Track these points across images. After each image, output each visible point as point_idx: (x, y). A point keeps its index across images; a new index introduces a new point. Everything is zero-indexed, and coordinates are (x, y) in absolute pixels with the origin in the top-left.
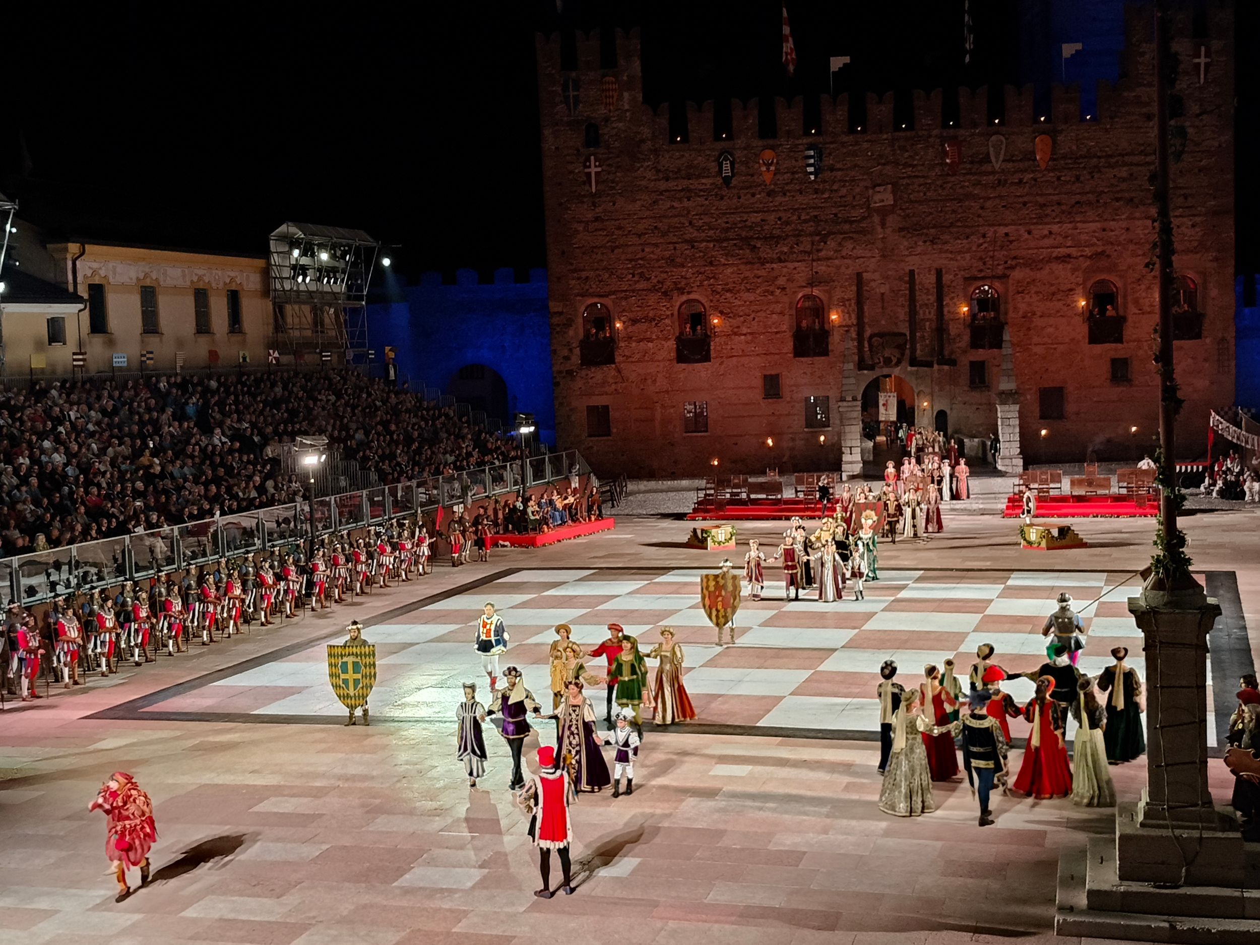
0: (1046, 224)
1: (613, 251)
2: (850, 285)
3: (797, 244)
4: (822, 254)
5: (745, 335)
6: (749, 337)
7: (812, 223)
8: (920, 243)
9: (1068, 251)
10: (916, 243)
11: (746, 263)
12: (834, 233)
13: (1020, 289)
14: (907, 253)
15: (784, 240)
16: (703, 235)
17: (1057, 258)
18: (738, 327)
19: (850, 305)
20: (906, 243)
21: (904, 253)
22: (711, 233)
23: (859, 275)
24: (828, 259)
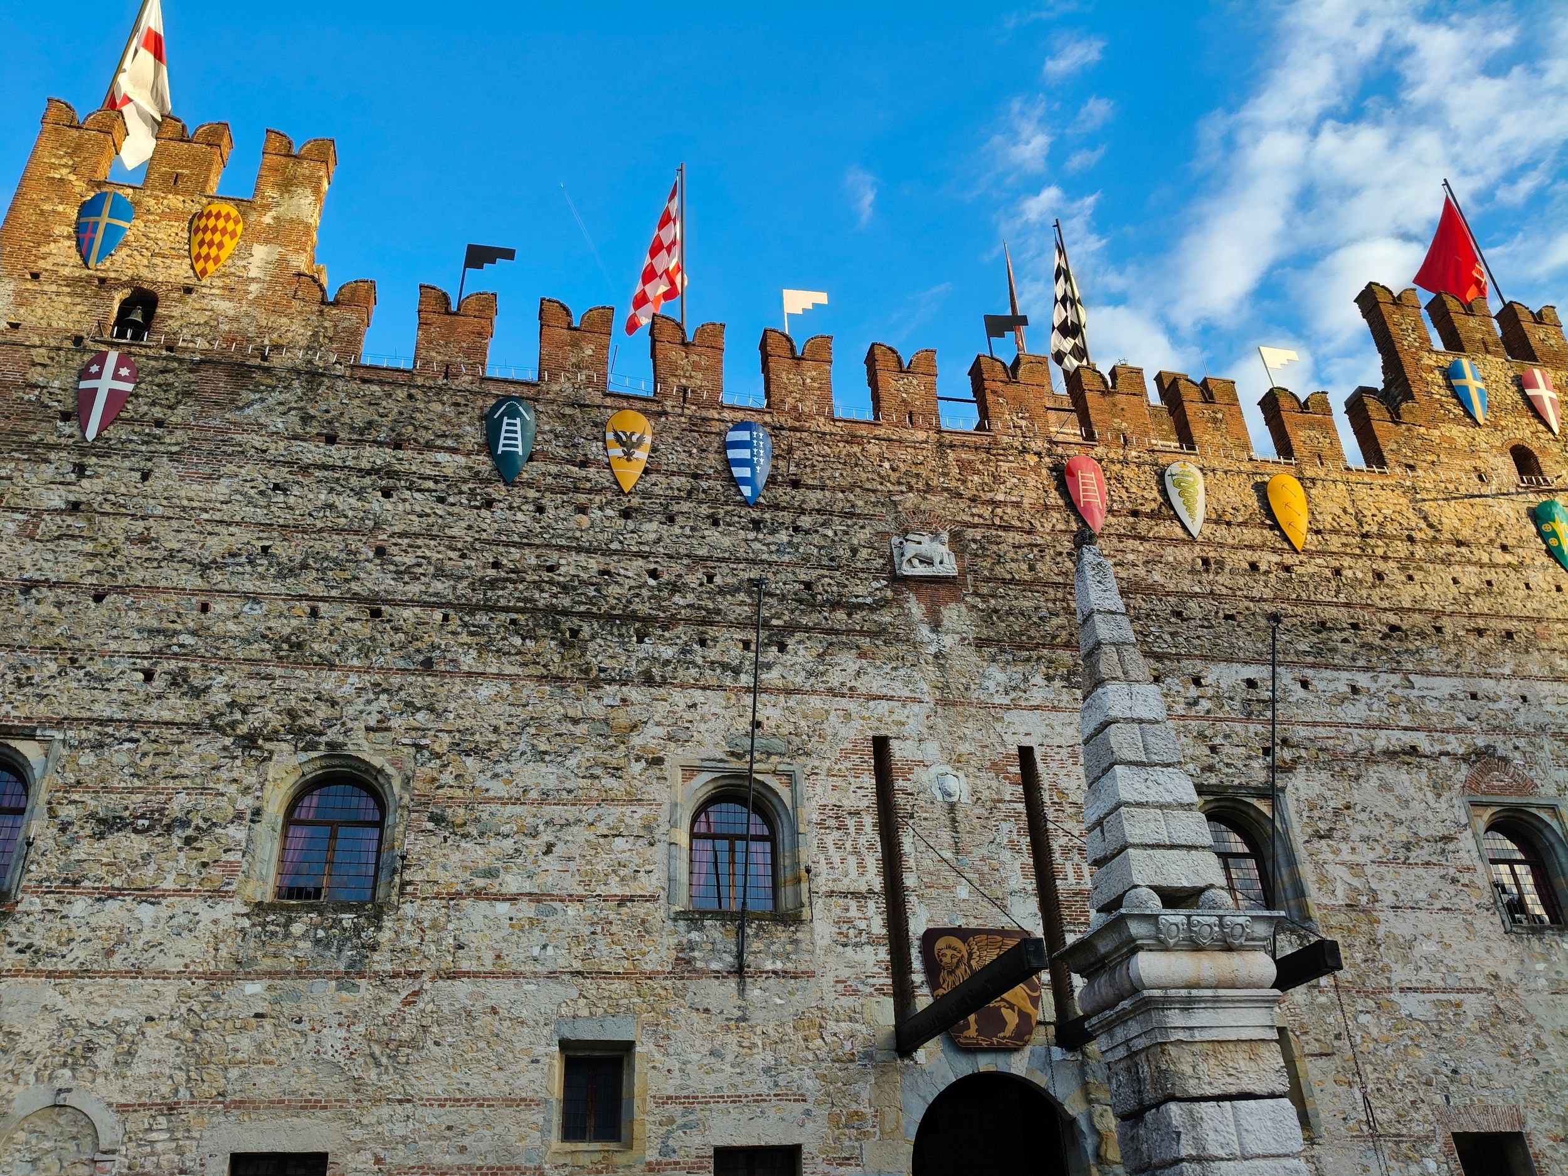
0: (1336, 668)
1: (98, 598)
2: (856, 771)
3: (703, 643)
4: (771, 677)
5: (513, 899)
6: (527, 909)
7: (742, 596)
8: (1039, 679)
9: (1409, 738)
10: (1026, 680)
11: (541, 678)
12: (807, 629)
13: (1323, 826)
14: (1006, 701)
15: (665, 628)
16: (415, 589)
17: (1390, 754)
18: (491, 873)
19: (859, 828)
20: (1001, 677)
21: (997, 700)
22: (438, 586)
23: (881, 745)
24: (789, 692)
